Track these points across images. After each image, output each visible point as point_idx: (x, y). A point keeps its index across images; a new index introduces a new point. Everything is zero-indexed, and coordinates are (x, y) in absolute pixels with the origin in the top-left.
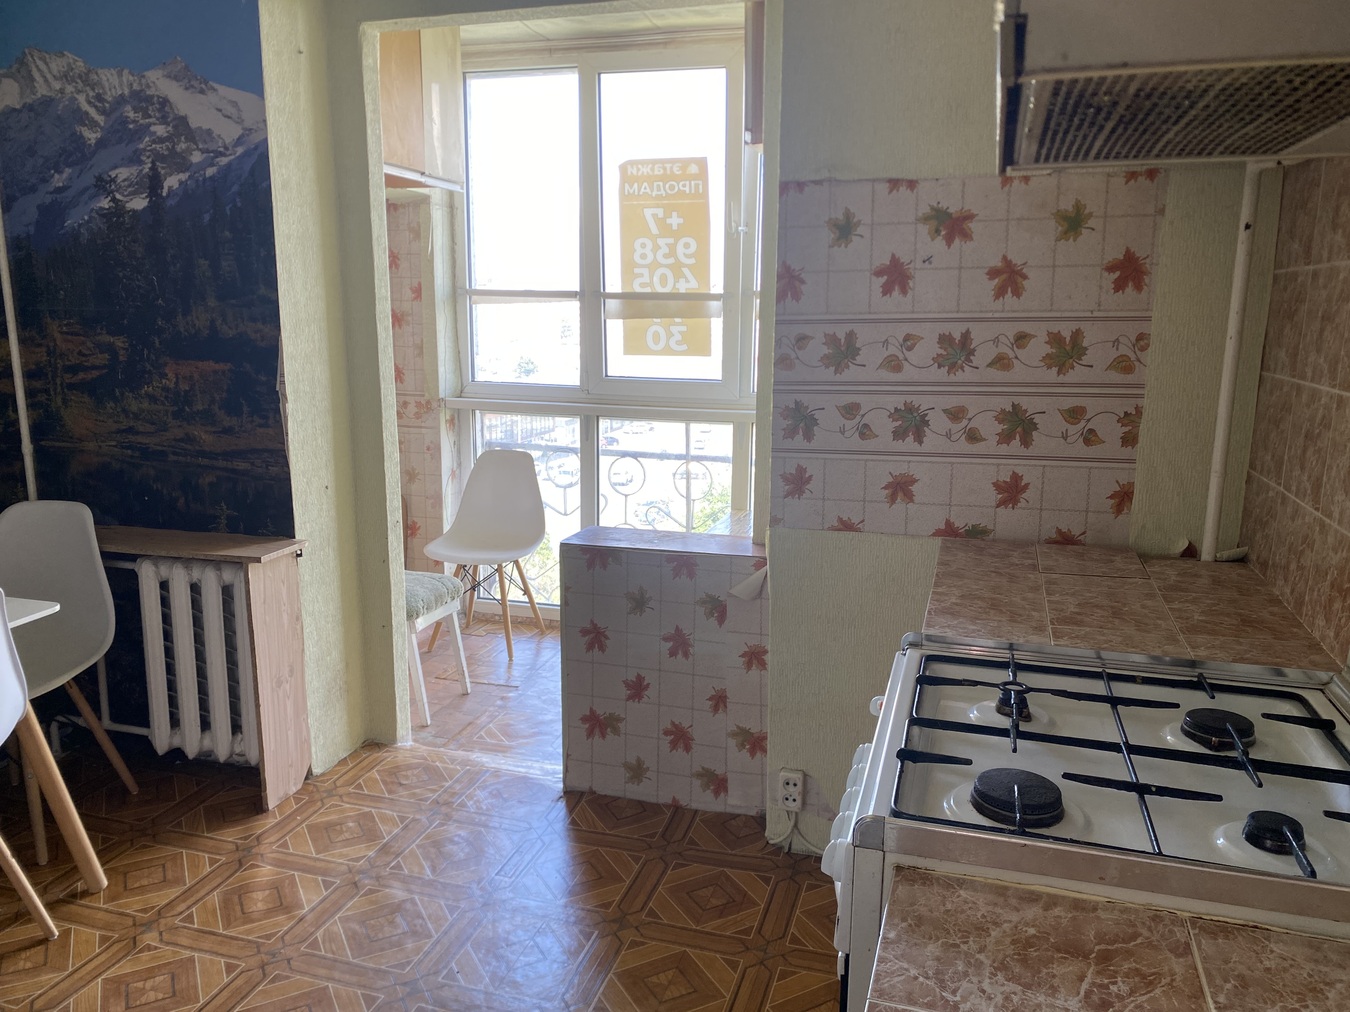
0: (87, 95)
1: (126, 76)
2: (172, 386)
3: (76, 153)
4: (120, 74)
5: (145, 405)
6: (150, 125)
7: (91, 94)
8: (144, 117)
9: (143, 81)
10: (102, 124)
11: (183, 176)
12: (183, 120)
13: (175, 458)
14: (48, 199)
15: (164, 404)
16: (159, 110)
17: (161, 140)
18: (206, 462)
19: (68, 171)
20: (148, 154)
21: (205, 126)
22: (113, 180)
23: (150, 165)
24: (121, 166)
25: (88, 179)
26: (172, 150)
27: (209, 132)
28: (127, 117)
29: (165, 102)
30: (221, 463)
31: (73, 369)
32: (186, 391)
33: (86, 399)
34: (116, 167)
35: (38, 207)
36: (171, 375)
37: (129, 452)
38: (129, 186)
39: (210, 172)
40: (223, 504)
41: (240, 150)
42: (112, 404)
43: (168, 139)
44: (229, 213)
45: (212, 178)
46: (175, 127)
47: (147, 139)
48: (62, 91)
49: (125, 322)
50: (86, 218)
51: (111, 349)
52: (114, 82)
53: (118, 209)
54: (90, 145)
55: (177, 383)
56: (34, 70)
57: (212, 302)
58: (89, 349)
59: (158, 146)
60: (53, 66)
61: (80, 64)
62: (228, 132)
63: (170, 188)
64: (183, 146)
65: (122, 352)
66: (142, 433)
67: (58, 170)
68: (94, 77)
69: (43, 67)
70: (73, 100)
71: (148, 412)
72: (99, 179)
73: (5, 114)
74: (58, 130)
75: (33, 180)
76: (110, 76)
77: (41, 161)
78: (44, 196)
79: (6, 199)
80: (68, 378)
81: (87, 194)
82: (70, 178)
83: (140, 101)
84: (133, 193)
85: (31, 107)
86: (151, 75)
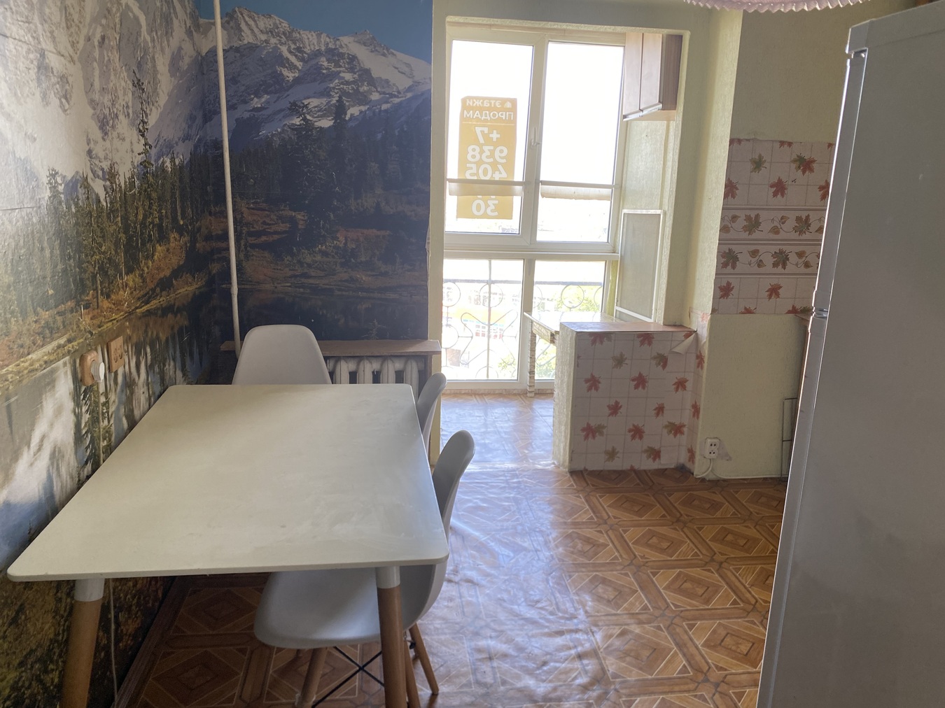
0: (289, 47)
1: (324, 38)
2: (341, 245)
3: (276, 85)
4: (319, 36)
5: (318, 258)
6: (340, 72)
7: (293, 46)
8: (335, 66)
9: (338, 43)
10: (300, 68)
11: (363, 108)
12: (367, 72)
13: (339, 293)
14: (246, 115)
15: (333, 257)
16: (348, 63)
17: (347, 83)
18: (365, 294)
19: (266, 97)
20: (336, 91)
21: (384, 77)
22: (306, 106)
23: (337, 99)
24: (314, 97)
25: (284, 104)
26: (357, 91)
27: (387, 81)
28: (322, 65)
29: (353, 58)
31: (258, 234)
32: (353, 249)
33: (266, 254)
34: (308, 98)
35: (237, 120)
36: (342, 239)
37: (302, 290)
38: (319, 111)
39: (384, 107)
40: (375, 321)
41: (409, 95)
42: (289, 258)
43: (353, 82)
44: (397, 134)
45: (386, 111)
46: (359, 75)
47: (337, 81)
48: (267, 41)
49: (307, 202)
50: (279, 130)
51: (293, 221)
52: (311, 41)
53: (308, 125)
54: (288, 81)
55: (345, 244)
56: (243, 26)
57: (379, 191)
58: (271, 220)
59: (345, 87)
60: (261, 25)
61: (285, 24)
62: (402, 83)
63: (352, 115)
64: (366, 88)
65: (301, 222)
66: (315, 277)
67: (258, 95)
68: (295, 35)
69: (251, 23)
70: (276, 48)
71: (320, 262)
72: (294, 104)
73: (213, 52)
74: (261, 68)
75: (235, 101)
76: (310, 36)
77: (243, 88)
78: (243, 112)
79: (209, 112)
80: (252, 240)
81: (282, 114)
82: (267, 102)
83: (333, 56)
84: (321, 116)
85: (237, 50)
86: (345, 40)
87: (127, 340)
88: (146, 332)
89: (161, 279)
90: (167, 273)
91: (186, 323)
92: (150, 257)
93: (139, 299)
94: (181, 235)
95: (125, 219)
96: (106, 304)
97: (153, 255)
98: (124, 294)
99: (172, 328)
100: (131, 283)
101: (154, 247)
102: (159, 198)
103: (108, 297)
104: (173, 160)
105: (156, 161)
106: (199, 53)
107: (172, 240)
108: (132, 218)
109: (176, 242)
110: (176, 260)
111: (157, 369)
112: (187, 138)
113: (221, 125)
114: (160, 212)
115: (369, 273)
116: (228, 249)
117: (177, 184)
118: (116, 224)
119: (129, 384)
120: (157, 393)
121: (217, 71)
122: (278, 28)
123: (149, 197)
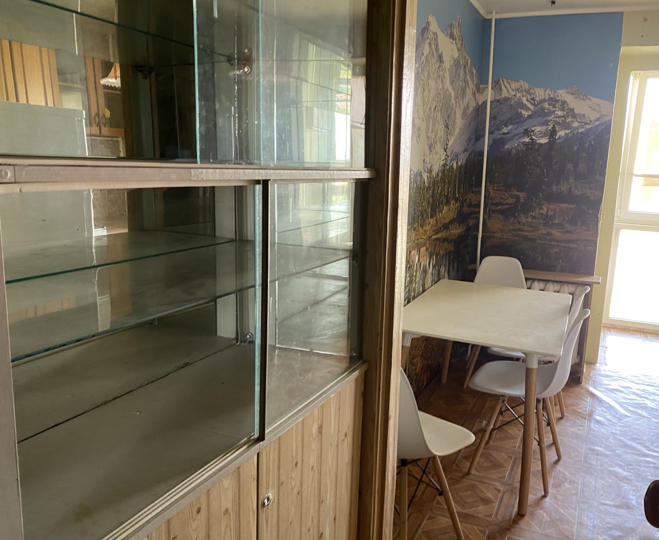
0: (527, 98)
1: (548, 91)
2: (545, 213)
3: (517, 119)
4: (545, 91)
5: (530, 220)
6: (555, 111)
8: (553, 108)
9: (556, 94)
10: (532, 109)
11: (567, 132)
12: (572, 110)
13: (540, 241)
14: (499, 137)
15: (539, 219)
16: (561, 106)
17: (560, 117)
18: (555, 243)
19: (511, 126)
20: (552, 122)
21: (582, 113)
22: (533, 131)
23: (552, 126)
24: (538, 126)
25: (521, 130)
26: (564, 122)
27: (584, 115)
28: (545, 107)
29: (564, 102)
30: (562, 244)
31: (497, 204)
32: (551, 215)
33: (500, 216)
34: (535, 126)
35: (493, 140)
37: (517, 238)
38: (540, 134)
39: (580, 130)
40: (560, 260)
41: (597, 123)
42: (513, 219)
43: (563, 117)
45: (581, 133)
46: (567, 112)
47: (553, 116)
48: (515, 95)
49: (527, 187)
50: (516, 145)
51: (518, 197)
52: (540, 93)
53: (533, 142)
54: (524, 117)
55: (547, 212)
56: (503, 88)
57: (571, 181)
58: (506, 196)
59: (557, 119)
60: (513, 86)
61: (527, 85)
62: (592, 116)
63: (560, 136)
64: (570, 120)
65: (522, 198)
66: (527, 231)
67: (506, 126)
68: (532, 91)
69: (507, 85)
70: (520, 99)
71: (530, 222)
72: (526, 130)
73: (485, 103)
74: (510, 110)
75: (493, 129)
76: (540, 91)
77: (498, 122)
78: (497, 135)
79: (478, 136)
80: (493, 208)
81: (519, 136)
82: (511, 129)
83: (553, 101)
84: (542, 137)
85: (498, 101)
86: (560, 92)
87: (427, 249)
88: (435, 248)
89: (444, 224)
90: (447, 221)
91: (453, 249)
92: (441, 211)
93: (434, 231)
94: (456, 202)
95: (433, 192)
96: (421, 230)
97: (442, 211)
98: (428, 227)
99: (446, 250)
100: (432, 223)
101: (443, 206)
102: (449, 182)
103: (422, 227)
104: (457, 163)
105: (450, 163)
106: (477, 104)
107: (452, 204)
108: (436, 191)
109: (454, 205)
110: (452, 215)
111: (437, 269)
112: (465, 151)
113: (484, 142)
114: (448, 189)
115: (560, 230)
116: (479, 212)
117: (458, 175)
118: (430, 194)
119: (425, 271)
120: (436, 281)
121: (486, 113)
122: (522, 87)
123: (444, 182)
